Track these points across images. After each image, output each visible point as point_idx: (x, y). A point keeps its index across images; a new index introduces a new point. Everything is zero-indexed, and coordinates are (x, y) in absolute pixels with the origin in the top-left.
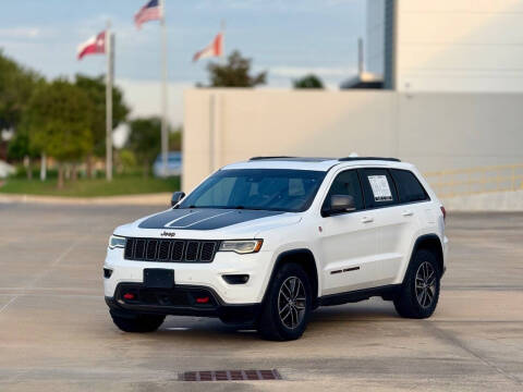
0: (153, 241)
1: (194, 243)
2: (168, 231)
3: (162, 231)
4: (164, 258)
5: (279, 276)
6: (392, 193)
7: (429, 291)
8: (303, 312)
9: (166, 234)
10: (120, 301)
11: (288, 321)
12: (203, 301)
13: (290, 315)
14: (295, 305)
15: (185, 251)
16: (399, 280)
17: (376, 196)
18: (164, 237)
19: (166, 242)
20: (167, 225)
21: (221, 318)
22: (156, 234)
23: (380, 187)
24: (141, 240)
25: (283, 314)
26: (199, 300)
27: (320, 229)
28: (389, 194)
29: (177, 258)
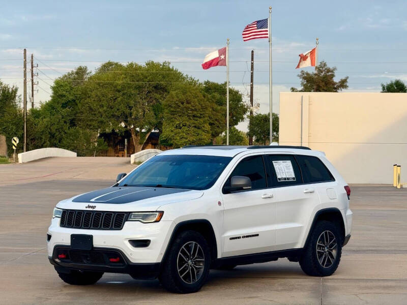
0: (80, 212)
1: (109, 214)
2: (91, 204)
3: (87, 204)
4: (87, 227)
5: (178, 241)
6: (295, 175)
7: (330, 254)
8: (202, 270)
9: (89, 207)
10: (57, 260)
11: (187, 277)
12: (114, 260)
13: (189, 272)
14: (194, 264)
15: (102, 220)
16: (300, 245)
17: (279, 177)
18: (88, 209)
19: (89, 213)
20: (93, 200)
21: (130, 274)
22: (82, 206)
23: (284, 170)
24: (72, 212)
25: (182, 272)
26: (111, 260)
27: (219, 203)
28: (294, 176)
29: (96, 227)
